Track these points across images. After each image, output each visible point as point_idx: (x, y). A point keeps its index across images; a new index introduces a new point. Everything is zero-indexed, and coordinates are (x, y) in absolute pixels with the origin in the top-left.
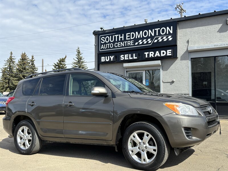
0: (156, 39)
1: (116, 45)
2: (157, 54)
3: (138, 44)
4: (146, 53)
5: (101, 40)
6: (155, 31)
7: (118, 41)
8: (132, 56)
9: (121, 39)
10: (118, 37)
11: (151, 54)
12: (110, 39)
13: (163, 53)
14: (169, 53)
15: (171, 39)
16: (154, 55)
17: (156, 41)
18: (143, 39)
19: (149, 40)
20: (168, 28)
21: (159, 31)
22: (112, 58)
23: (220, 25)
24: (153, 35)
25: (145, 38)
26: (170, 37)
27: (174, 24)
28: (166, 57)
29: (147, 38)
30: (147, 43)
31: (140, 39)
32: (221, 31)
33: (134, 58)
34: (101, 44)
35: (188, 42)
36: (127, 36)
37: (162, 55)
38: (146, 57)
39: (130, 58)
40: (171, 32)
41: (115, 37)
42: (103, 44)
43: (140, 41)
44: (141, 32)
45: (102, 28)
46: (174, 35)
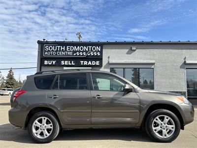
0: (89, 53)
1: (58, 53)
2: (90, 63)
3: (76, 55)
4: (82, 62)
5: (45, 48)
6: (89, 48)
7: (60, 51)
8: (71, 63)
9: (63, 49)
10: (60, 48)
11: (86, 63)
12: (53, 48)
13: (94, 63)
14: (98, 63)
15: (99, 54)
16: (88, 63)
17: (89, 54)
18: (80, 52)
19: (84, 53)
20: (97, 47)
21: (91, 48)
22: (54, 62)
23: (128, 50)
24: (87, 50)
25: (81, 51)
26: (98, 53)
27: (101, 45)
28: (96, 66)
29: (83, 52)
30: (83, 55)
31: (78, 51)
32: (128, 53)
33: (73, 64)
34: (45, 51)
35: (109, 57)
36: (67, 48)
37: (93, 64)
38: (82, 64)
39: (69, 64)
40: (100, 50)
41: (57, 48)
42: (47, 51)
43: (78, 53)
44: (78, 47)
45: (44, 40)
46: (101, 52)
